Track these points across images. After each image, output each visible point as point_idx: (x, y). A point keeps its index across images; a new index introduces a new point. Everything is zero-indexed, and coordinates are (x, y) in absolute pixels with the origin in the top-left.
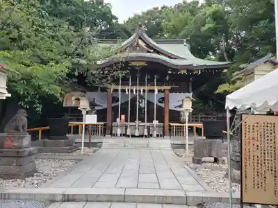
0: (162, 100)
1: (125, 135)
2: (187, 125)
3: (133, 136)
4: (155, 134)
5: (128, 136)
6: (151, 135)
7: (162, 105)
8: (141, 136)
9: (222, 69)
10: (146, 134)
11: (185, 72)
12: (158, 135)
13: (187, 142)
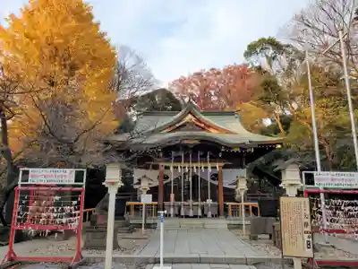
0: (215, 177)
1: (178, 215)
2: (243, 203)
3: (187, 217)
4: (210, 214)
5: (182, 217)
6: (206, 216)
7: (216, 183)
8: (195, 217)
9: (275, 144)
10: (200, 213)
11: (238, 150)
12: (213, 216)
13: (244, 222)
